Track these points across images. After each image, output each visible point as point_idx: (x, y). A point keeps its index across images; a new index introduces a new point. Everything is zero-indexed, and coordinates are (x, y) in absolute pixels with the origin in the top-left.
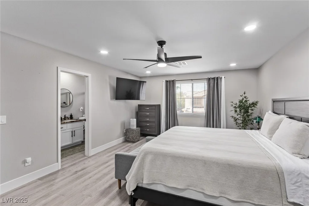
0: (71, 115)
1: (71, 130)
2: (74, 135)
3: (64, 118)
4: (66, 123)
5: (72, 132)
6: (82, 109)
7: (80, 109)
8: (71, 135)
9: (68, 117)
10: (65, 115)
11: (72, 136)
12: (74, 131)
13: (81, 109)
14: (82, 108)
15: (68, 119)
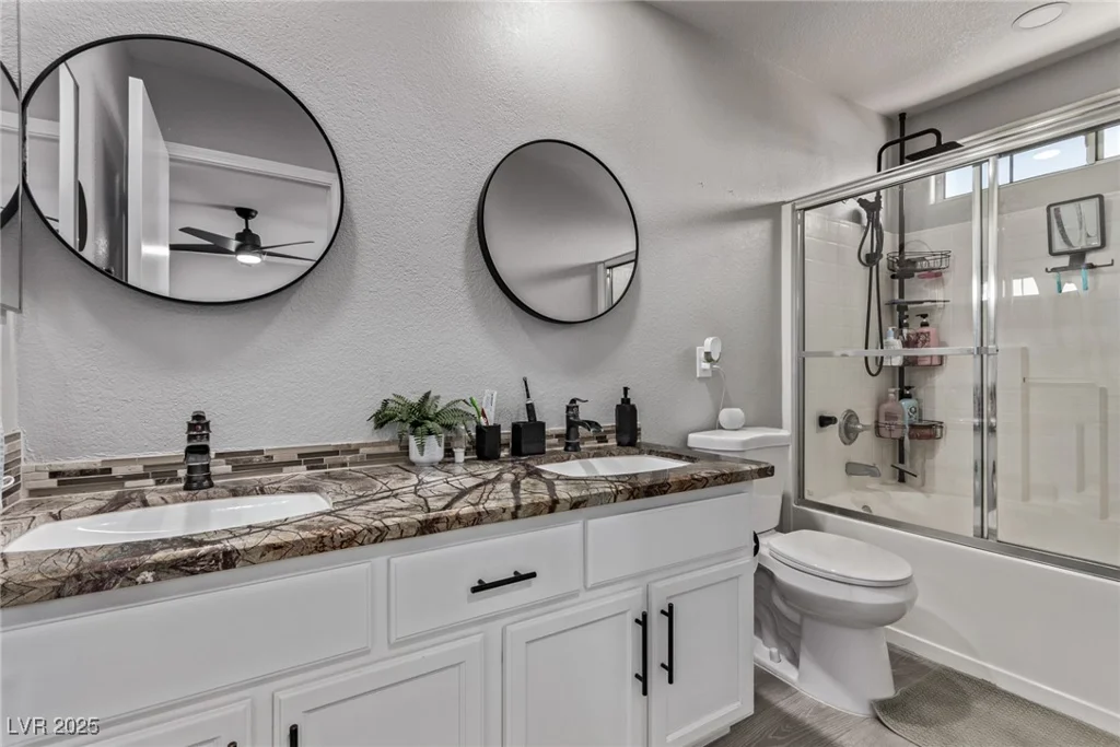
0: (626, 401)
1: (629, 600)
2: (670, 668)
3: (562, 428)
4: (576, 504)
5: (643, 622)
6: (708, 357)
7: (690, 358)
8: (632, 665)
9: (596, 425)
10: (572, 406)
11: (643, 678)
12: (669, 613)
13: (700, 355)
14: (708, 341)
15: (602, 439)
